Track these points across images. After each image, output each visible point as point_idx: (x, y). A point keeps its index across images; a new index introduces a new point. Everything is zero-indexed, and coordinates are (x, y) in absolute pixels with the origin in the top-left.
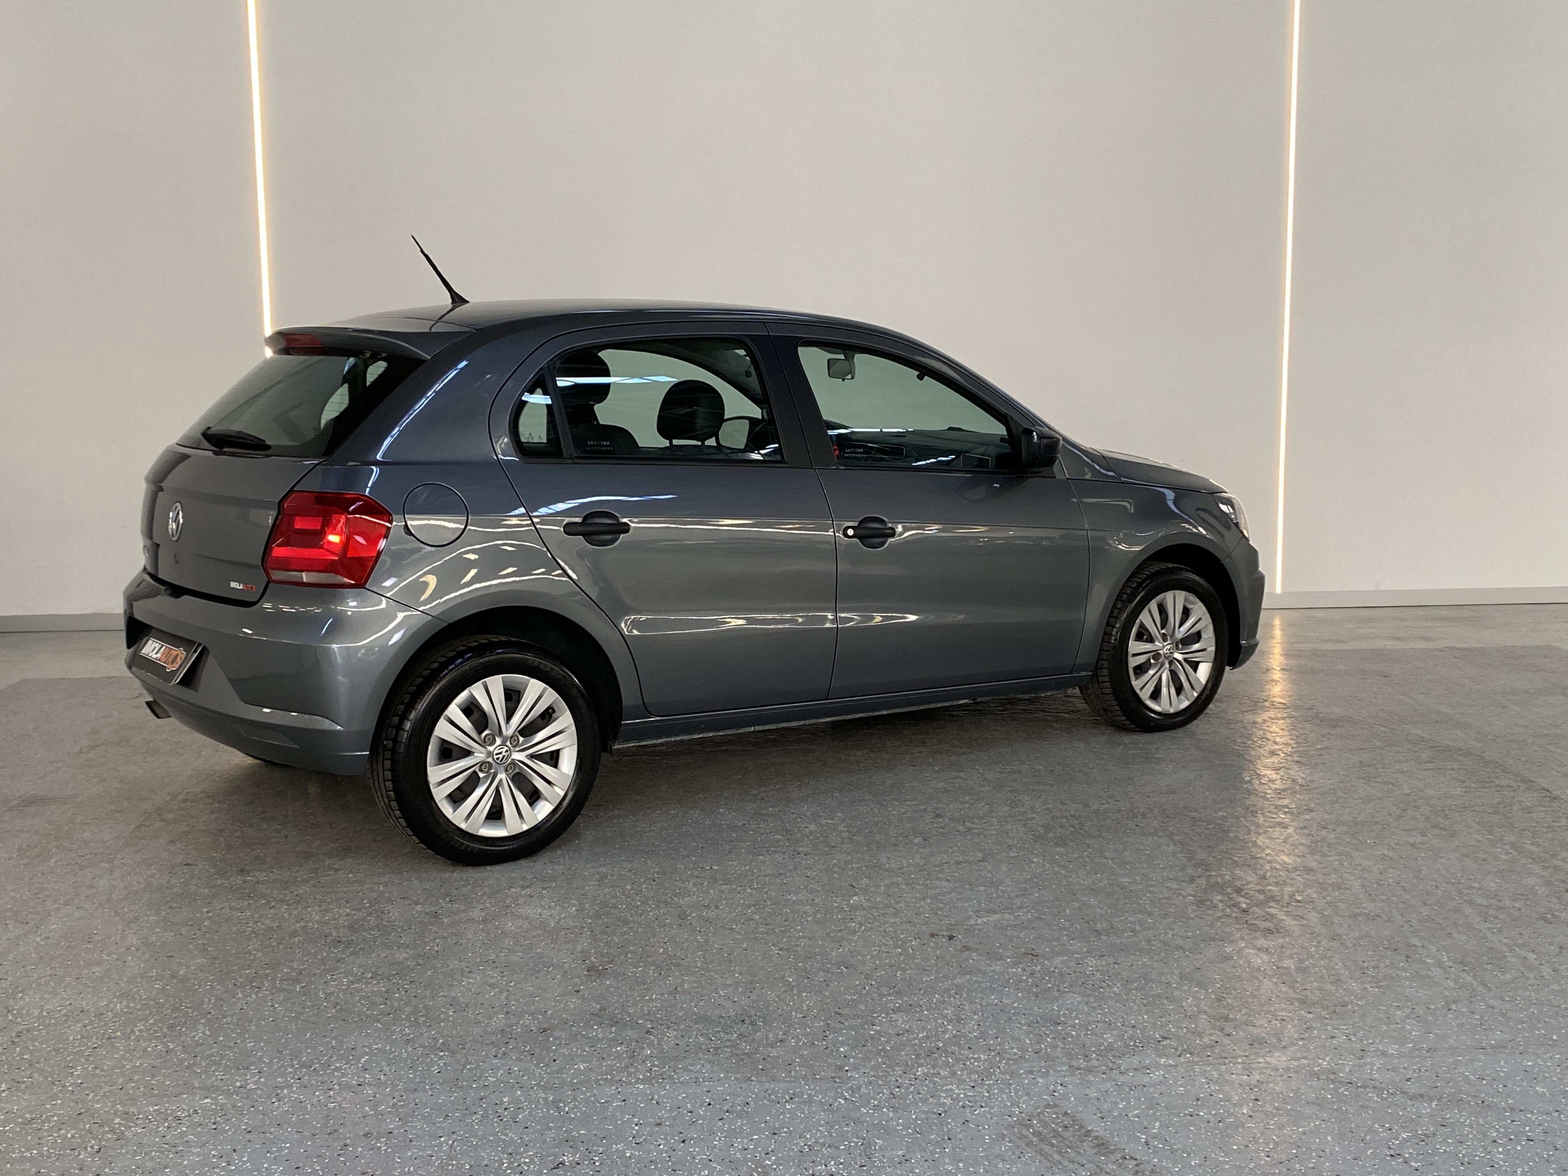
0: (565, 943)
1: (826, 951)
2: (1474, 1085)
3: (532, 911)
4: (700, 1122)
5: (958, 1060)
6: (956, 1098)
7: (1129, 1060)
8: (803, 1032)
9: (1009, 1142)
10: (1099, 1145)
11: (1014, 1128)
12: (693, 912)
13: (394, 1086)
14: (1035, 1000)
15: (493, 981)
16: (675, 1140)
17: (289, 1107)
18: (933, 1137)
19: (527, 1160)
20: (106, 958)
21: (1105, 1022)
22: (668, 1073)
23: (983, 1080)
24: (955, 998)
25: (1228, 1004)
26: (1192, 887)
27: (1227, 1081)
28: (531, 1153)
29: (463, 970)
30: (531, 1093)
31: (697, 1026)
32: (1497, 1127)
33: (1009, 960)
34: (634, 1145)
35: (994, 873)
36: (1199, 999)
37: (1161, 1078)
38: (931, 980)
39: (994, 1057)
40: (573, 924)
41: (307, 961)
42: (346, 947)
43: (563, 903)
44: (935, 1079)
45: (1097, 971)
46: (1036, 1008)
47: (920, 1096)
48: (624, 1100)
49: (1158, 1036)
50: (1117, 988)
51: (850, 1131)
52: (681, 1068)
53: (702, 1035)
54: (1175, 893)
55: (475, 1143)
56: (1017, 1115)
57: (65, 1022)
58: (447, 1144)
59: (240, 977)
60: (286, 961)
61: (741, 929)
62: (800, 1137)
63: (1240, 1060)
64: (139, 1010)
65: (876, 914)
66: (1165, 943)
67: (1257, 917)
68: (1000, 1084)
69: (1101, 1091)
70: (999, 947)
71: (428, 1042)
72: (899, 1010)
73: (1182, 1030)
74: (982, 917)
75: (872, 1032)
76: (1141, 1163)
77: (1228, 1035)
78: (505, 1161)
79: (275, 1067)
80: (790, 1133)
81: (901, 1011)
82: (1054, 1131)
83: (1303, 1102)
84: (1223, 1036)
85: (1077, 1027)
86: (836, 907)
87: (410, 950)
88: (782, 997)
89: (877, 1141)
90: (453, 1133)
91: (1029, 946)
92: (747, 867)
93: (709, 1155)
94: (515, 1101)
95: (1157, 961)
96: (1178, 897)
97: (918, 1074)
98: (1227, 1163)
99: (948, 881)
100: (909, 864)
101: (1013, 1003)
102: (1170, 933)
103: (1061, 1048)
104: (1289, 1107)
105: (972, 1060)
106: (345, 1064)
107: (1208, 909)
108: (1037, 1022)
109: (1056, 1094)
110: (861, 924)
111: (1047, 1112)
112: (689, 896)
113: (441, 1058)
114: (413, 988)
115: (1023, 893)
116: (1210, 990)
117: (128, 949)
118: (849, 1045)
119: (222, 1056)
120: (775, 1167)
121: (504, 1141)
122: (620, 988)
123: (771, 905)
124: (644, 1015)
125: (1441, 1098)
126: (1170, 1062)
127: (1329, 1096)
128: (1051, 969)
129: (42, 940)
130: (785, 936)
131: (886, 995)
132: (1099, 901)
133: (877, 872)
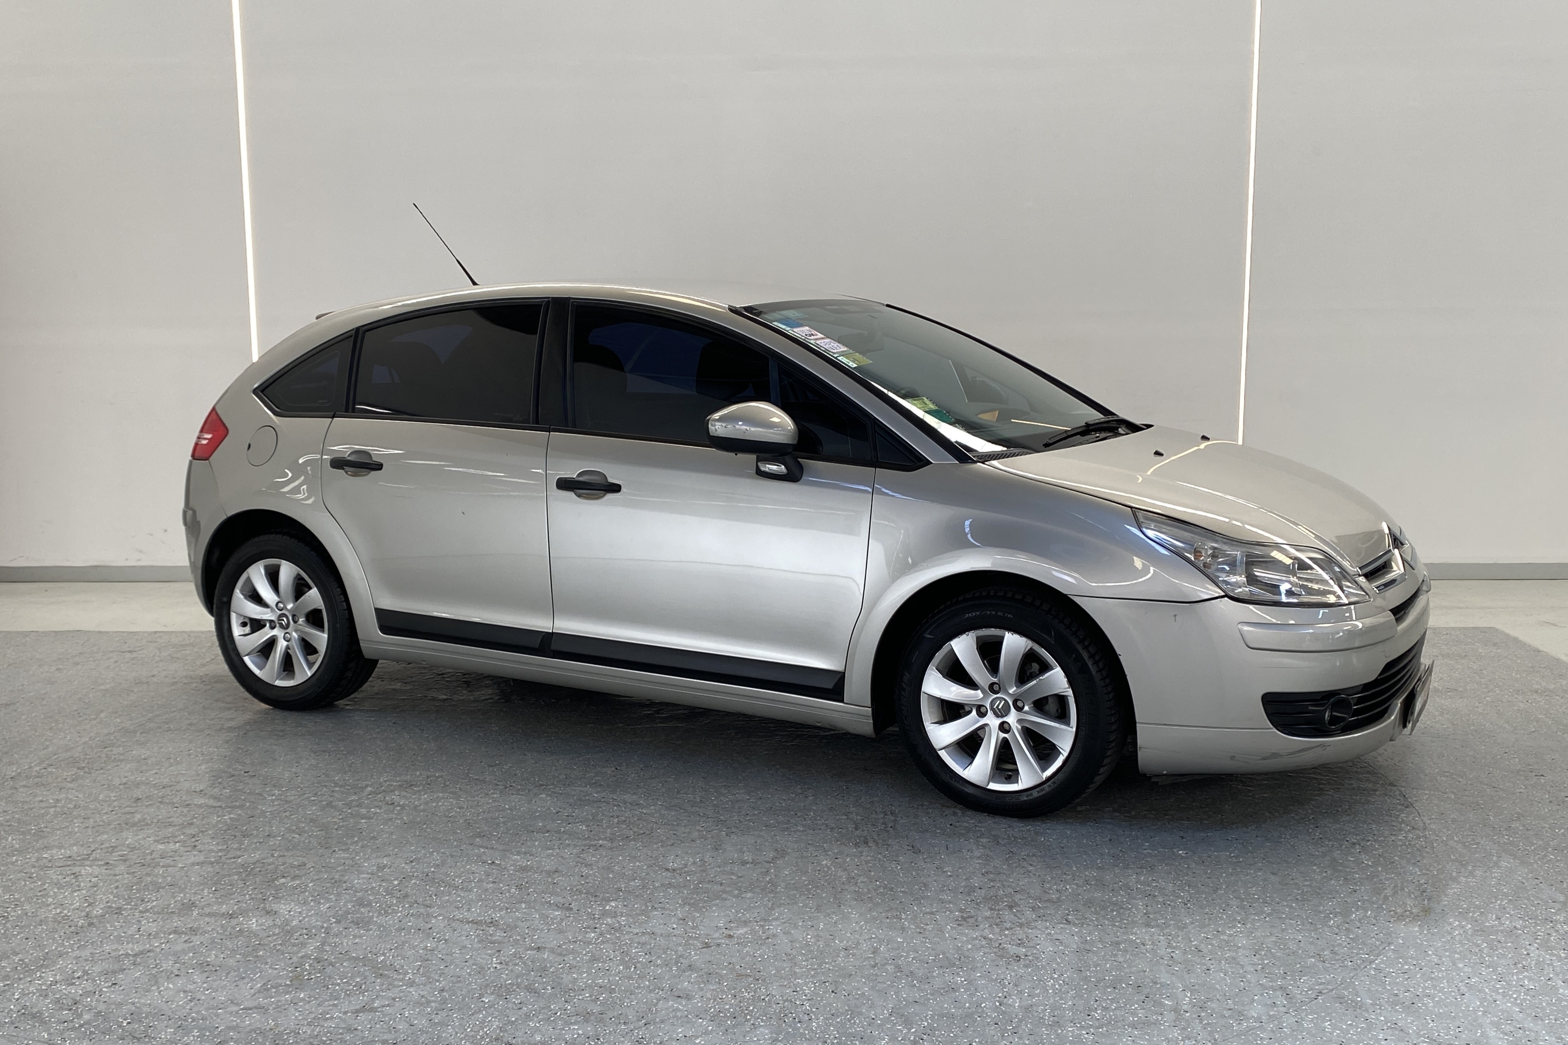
0: (294, 945)
1: (546, 966)
3: (283, 908)
12: (440, 915)
26: (967, 900)
29: (172, 973)
40: (313, 924)
41: (32, 954)
42: (78, 940)
43: (320, 898)
61: (478, 935)
66: (899, 968)
67: (1014, 940)
101: (697, 1038)
102: (912, 956)
110: (601, 934)
115: (789, 902)
116: (913, 1030)
122: (309, 1002)
123: (525, 908)
128: (762, 997)
130: (516, 946)
131: (571, 1023)
132: (861, 914)
133: (655, 872)
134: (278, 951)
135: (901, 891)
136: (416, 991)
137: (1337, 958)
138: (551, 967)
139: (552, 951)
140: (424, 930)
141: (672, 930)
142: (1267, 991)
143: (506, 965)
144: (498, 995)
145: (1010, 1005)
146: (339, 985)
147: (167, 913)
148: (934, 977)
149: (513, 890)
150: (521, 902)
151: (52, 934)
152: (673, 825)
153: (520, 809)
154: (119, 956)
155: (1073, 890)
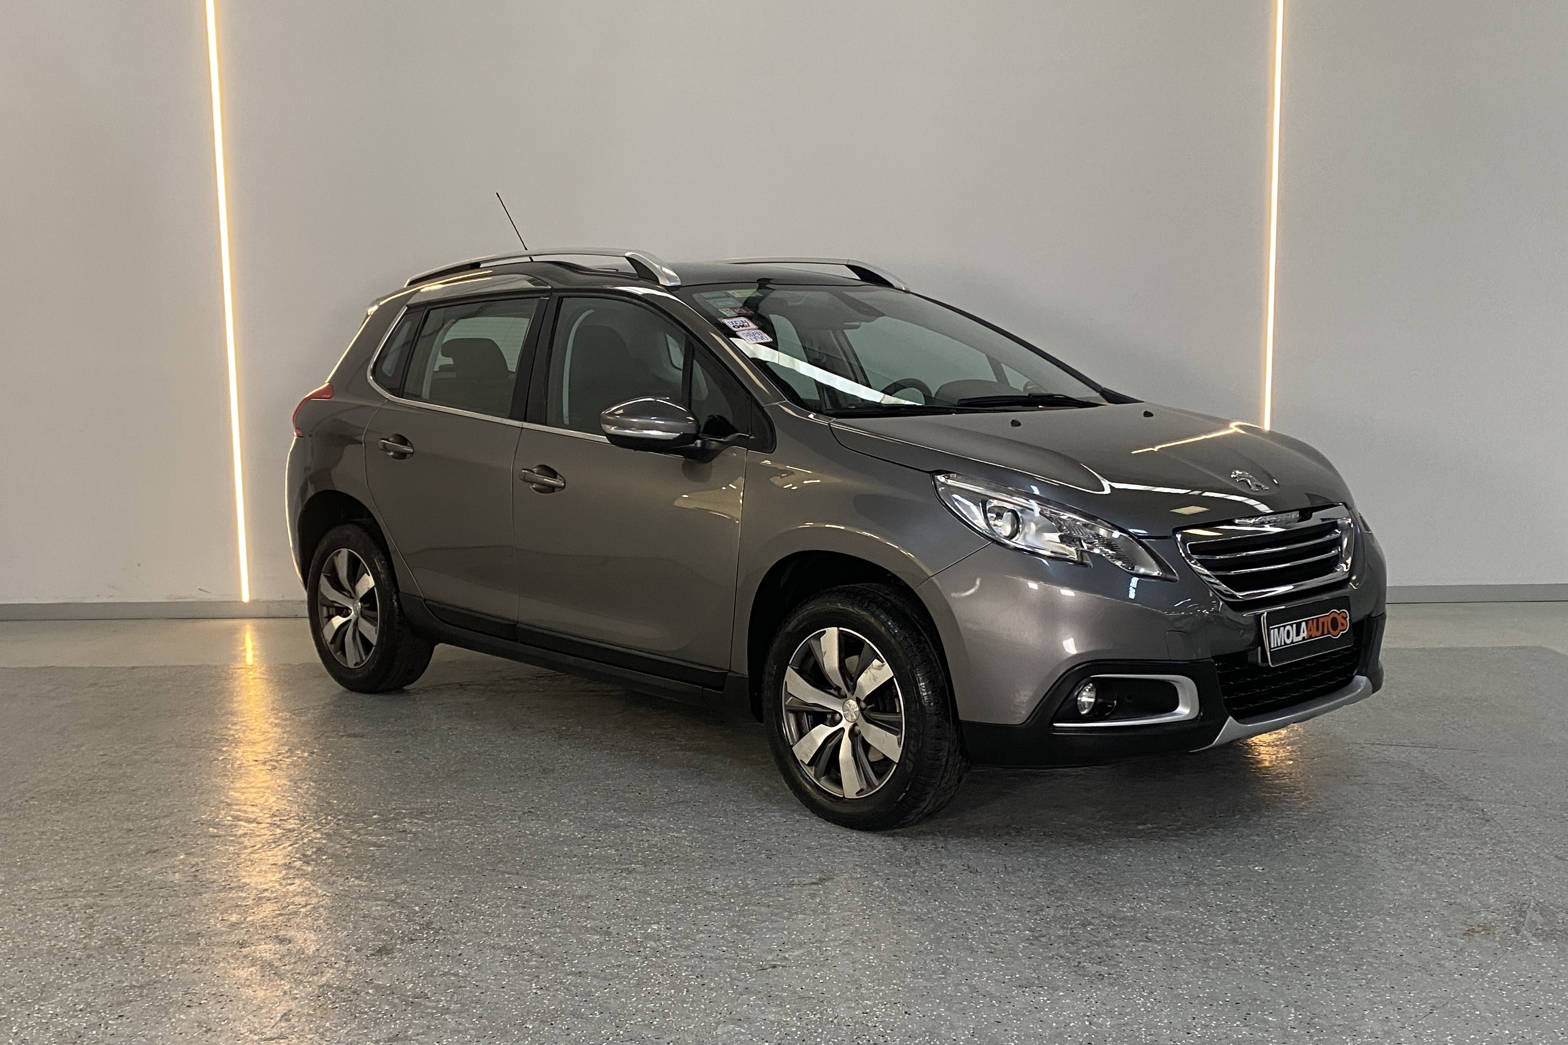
1: (590, 991)
12: (469, 941)
26: (1036, 919)
33: (788, 1006)
38: (688, 1029)
41: (28, 987)
42: (77, 972)
61: (513, 961)
66: (973, 988)
67: (1093, 959)
70: (784, 990)
86: (630, 937)
92: (558, 888)
96: (1014, 931)
100: (736, 885)
102: (986, 976)
112: (477, 921)
114: (116, 1024)
128: (830, 1019)
133: (696, 895)
135: (962, 911)
136: (452, 1019)
137: (1446, 971)
138: (596, 991)
139: (595, 976)
140: (453, 957)
141: (722, 953)
142: (1376, 1006)
143: (547, 990)
144: (542, 1021)
145: (1102, 1025)
146: (366, 1013)
147: (172, 944)
148: (1013, 997)
149: (545, 915)
150: (555, 927)
151: (49, 966)
152: (709, 848)
153: (541, 834)
154: (124, 987)
155: (1148, 908)
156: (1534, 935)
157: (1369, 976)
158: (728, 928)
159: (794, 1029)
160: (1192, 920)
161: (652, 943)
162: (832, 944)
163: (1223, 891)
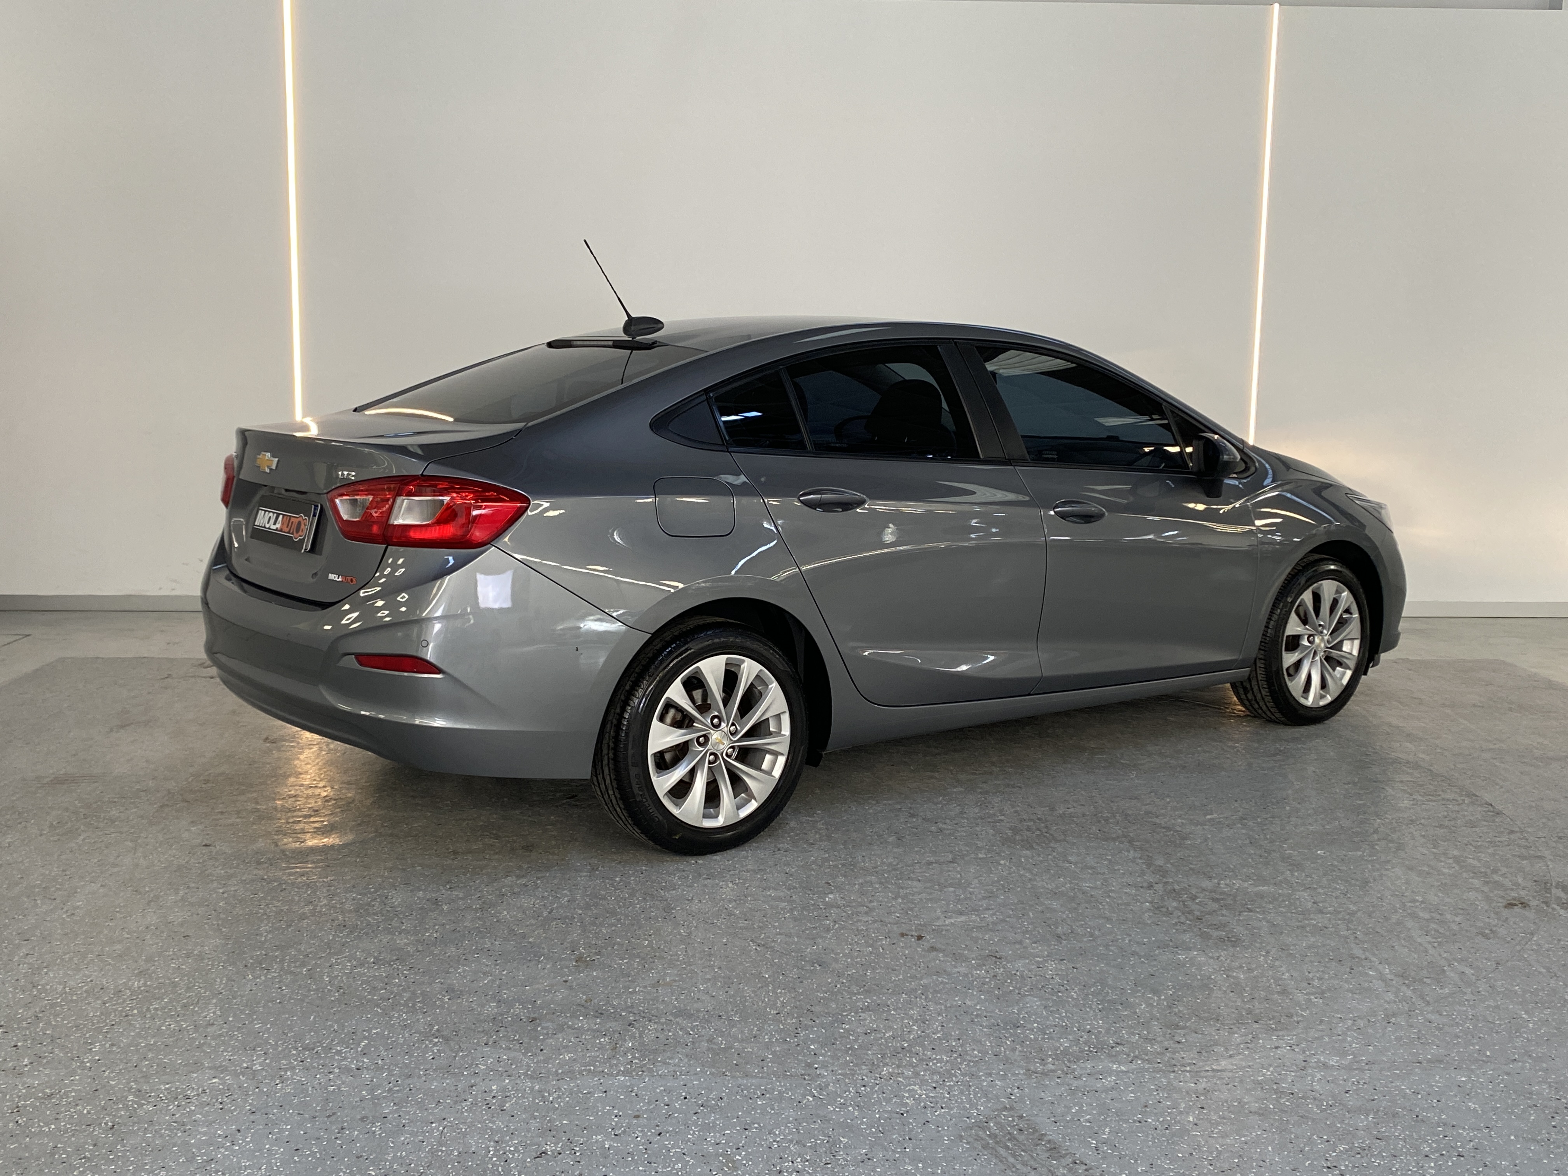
1: (801, 948)
2: (1409, 1099)
4: (676, 1115)
5: (921, 1060)
6: (917, 1099)
7: (1082, 1065)
8: (776, 1028)
9: (968, 1143)
10: (1051, 1149)
11: (971, 1130)
12: (678, 906)
13: (390, 1072)
14: (997, 1003)
15: (488, 969)
16: (652, 1132)
17: (291, 1090)
18: (894, 1137)
19: (512, 1149)
20: (126, 936)
21: (1063, 1026)
22: (648, 1066)
23: (944, 1081)
24: (921, 998)
25: (1179, 1011)
26: (1150, 893)
27: (1175, 1088)
28: (516, 1142)
30: (518, 1081)
31: (677, 1020)
32: (1430, 1142)
33: (973, 962)
34: (613, 1136)
35: (963, 874)
36: (1151, 1005)
37: (1113, 1084)
38: (899, 979)
39: (956, 1058)
41: (314, 944)
42: (351, 932)
43: (556, 893)
44: (899, 1079)
45: (1056, 975)
46: (997, 1011)
47: (884, 1095)
48: (605, 1092)
49: (1111, 1042)
50: (1075, 992)
51: (817, 1128)
52: (660, 1062)
53: (681, 1029)
54: (1134, 899)
55: (463, 1130)
56: (975, 1117)
57: (86, 998)
58: (438, 1130)
59: (251, 959)
60: (295, 943)
61: (721, 924)
62: (770, 1134)
63: (1188, 1068)
64: (155, 989)
65: (850, 912)
67: (1210, 925)
68: (961, 1085)
69: (1055, 1095)
70: (964, 949)
71: (424, 1028)
72: (867, 1009)
73: (1135, 1036)
74: (951, 917)
75: (842, 1031)
76: (1091, 1169)
77: (1178, 1042)
78: (491, 1149)
79: (280, 1049)
80: (760, 1128)
81: (870, 1011)
82: (1009, 1133)
83: (1246, 1111)
84: (1174, 1043)
85: (1035, 1030)
86: (812, 905)
87: (411, 936)
88: (758, 993)
89: (842, 1140)
90: (444, 1119)
91: (993, 948)
93: (684, 1149)
94: (504, 1089)
95: (1113, 967)
96: (1136, 903)
97: (884, 1073)
98: (1172, 1170)
99: (919, 880)
100: (883, 863)
101: (976, 1005)
102: (1127, 939)
103: (1020, 1051)
104: (1233, 1116)
105: (935, 1061)
106: (345, 1048)
107: (1164, 915)
108: (998, 1025)
109: (1013, 1097)
110: (835, 922)
111: (1004, 1115)
112: (675, 889)
113: (435, 1044)
114: (412, 974)
115: (989, 895)
116: (1163, 997)
117: (147, 928)
118: (819, 1042)
119: (231, 1037)
120: (744, 1162)
121: (491, 1129)
122: (605, 980)
123: (751, 900)
124: (628, 1007)
125: (1378, 1111)
126: (1122, 1068)
127: (1271, 1106)
128: (1013, 972)
129: (68, 916)
130: (763, 932)
131: (856, 994)
132: (1062, 906)
133: (852, 870)
134: (545, 938)
142: (1450, 963)
148: (1156, 955)
152: (843, 830)
155: (1240, 884)
156: (1562, 908)
157: (1439, 940)
158: (893, 898)
159: (987, 980)
160: (1280, 895)
161: (835, 909)
162: (987, 912)
163: (1296, 871)
